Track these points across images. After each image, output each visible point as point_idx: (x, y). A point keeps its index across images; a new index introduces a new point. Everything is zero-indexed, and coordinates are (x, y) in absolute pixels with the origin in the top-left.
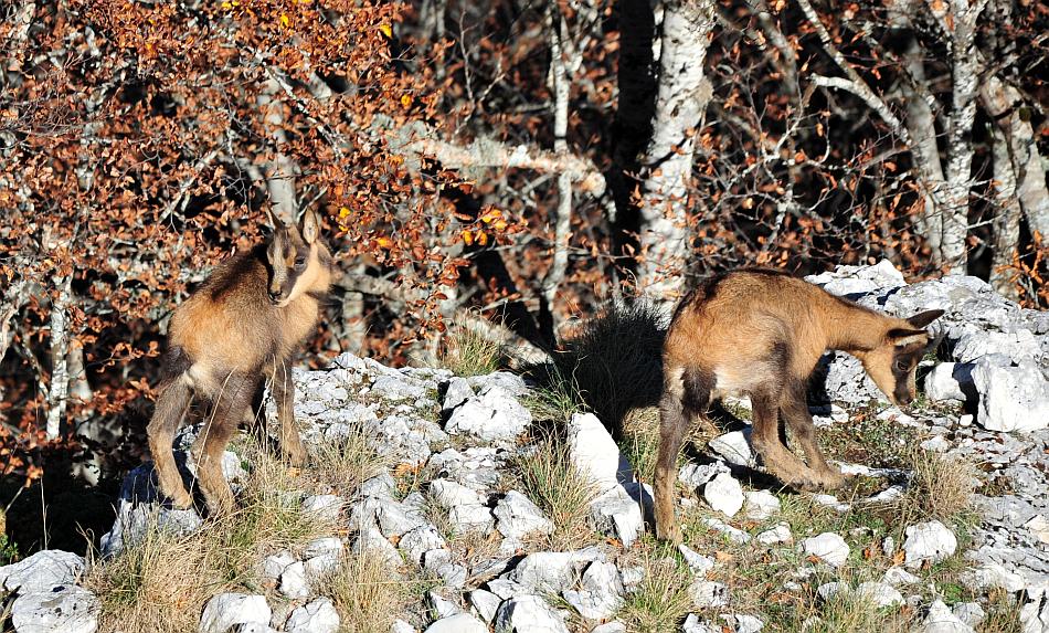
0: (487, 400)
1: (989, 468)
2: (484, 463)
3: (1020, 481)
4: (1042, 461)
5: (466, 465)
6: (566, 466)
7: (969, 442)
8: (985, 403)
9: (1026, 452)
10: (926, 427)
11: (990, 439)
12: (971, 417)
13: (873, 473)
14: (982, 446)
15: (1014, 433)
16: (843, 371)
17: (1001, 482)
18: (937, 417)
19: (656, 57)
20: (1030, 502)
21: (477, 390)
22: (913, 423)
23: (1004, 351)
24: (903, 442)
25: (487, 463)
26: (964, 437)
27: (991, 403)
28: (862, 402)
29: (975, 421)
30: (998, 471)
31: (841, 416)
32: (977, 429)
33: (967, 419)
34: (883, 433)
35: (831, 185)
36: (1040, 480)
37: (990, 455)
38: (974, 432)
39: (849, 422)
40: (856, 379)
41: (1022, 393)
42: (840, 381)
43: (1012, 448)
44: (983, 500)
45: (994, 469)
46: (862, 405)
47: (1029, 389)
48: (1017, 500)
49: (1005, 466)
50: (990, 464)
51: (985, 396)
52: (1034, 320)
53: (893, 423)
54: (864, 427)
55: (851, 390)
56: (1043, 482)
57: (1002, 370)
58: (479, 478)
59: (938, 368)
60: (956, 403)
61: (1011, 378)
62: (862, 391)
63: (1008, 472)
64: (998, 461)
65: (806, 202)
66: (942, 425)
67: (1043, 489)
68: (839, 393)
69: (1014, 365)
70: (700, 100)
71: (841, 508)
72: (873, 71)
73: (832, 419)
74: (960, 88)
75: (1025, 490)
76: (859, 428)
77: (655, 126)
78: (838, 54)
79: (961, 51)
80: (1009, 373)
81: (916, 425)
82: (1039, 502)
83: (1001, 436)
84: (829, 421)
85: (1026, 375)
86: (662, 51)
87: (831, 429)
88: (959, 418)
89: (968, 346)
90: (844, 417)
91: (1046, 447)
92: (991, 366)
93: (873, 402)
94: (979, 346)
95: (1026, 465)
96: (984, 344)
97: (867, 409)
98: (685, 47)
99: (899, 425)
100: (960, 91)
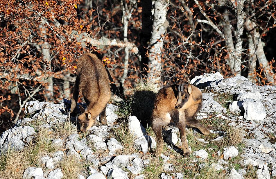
1: (248, 131)
3: (256, 134)
4: (263, 129)
5: (99, 130)
6: (127, 131)
7: (242, 123)
8: (246, 112)
9: (258, 126)
10: (229, 119)
11: (248, 123)
12: (242, 116)
14: (246, 125)
15: (255, 121)
16: (206, 103)
17: (251, 135)
18: (233, 116)
19: (153, 14)
20: (259, 141)
23: (252, 98)
24: (223, 124)
25: (105, 130)
26: (240, 122)
27: (248, 113)
28: (211, 112)
30: (250, 132)
31: (205, 116)
32: (244, 120)
33: (241, 117)
34: (217, 121)
35: (202, 51)
36: (262, 134)
37: (248, 127)
38: (243, 121)
39: (208, 118)
40: (210, 106)
41: (257, 110)
42: (205, 106)
43: (254, 125)
44: (246, 140)
45: (249, 131)
46: (211, 113)
47: (259, 109)
48: (255, 140)
49: (252, 130)
51: (246, 110)
52: (260, 89)
53: (220, 118)
54: (212, 119)
55: (208, 109)
56: (263, 135)
57: (251, 103)
58: (103, 134)
59: (233, 103)
60: (238, 113)
61: (254, 105)
62: (211, 109)
63: (253, 132)
64: (250, 129)
65: (195, 55)
66: (234, 119)
67: (263, 137)
68: (205, 110)
69: (254, 101)
70: (165, 26)
71: (205, 142)
72: (214, 18)
73: (203, 117)
74: (239, 23)
75: (258, 137)
76: (210, 120)
77: (152, 34)
78: (204, 13)
79: (239, 12)
80: (253, 104)
81: (227, 119)
82: (262, 141)
83: (251, 122)
84: (202, 118)
85: (258, 104)
86: (154, 12)
87: (202, 120)
88: (239, 117)
89: (242, 96)
90: (206, 117)
91: (264, 125)
92: (248, 102)
93: (215, 112)
94: (245, 96)
95: (258, 130)
96: (246, 95)
97: (213, 114)
98: (161, 11)
99: (222, 119)
100: (239, 24)
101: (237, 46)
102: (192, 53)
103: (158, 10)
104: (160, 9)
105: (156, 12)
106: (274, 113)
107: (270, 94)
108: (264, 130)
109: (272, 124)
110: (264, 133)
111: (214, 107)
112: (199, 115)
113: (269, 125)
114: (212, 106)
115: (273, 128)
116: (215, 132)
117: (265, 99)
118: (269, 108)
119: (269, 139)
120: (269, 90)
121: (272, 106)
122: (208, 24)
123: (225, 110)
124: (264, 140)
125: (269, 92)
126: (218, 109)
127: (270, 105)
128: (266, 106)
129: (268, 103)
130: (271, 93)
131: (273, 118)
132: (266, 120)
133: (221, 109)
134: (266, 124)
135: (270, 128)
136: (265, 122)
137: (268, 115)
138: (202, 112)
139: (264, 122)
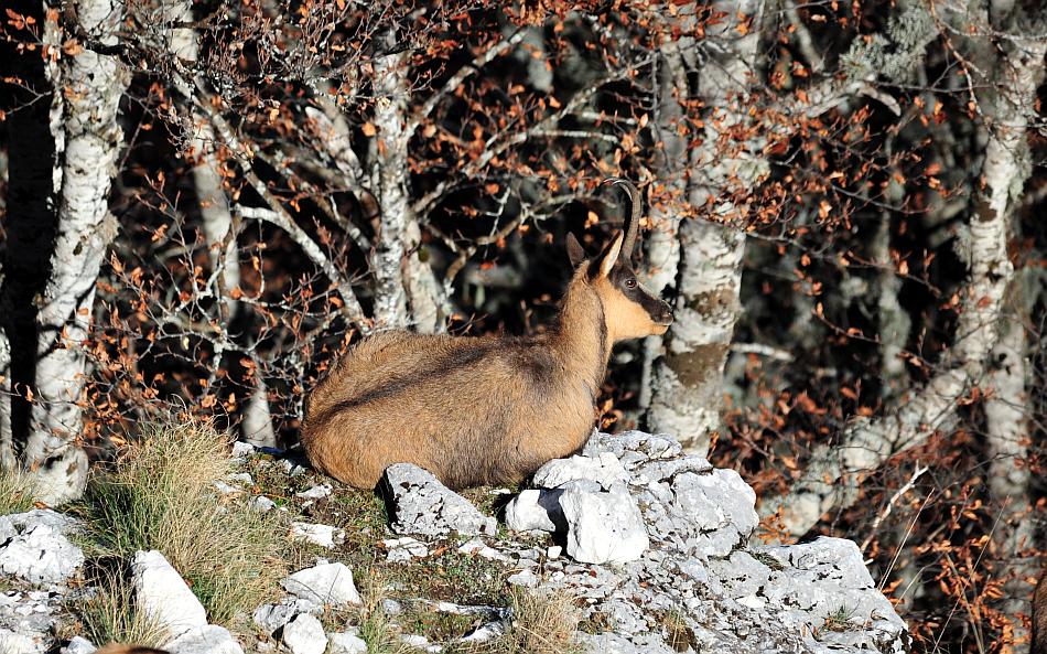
0: (33, 540)
1: (583, 602)
2: (38, 609)
3: (617, 616)
4: (638, 596)
5: (18, 610)
7: (560, 574)
8: (575, 533)
9: (621, 585)
10: (511, 560)
11: (582, 573)
12: (559, 549)
13: (462, 611)
14: (575, 579)
15: (607, 565)
16: (419, 500)
17: (598, 619)
18: (522, 549)
19: (57, 187)
20: (630, 640)
21: (20, 529)
22: (499, 556)
23: (590, 476)
24: (489, 577)
25: (41, 608)
26: (556, 570)
27: (582, 533)
28: (441, 534)
29: (564, 553)
30: (593, 607)
31: (419, 550)
32: (567, 561)
33: (555, 551)
34: (467, 567)
35: (270, 322)
36: (638, 616)
37: (583, 589)
38: (565, 565)
39: (429, 556)
40: (433, 509)
41: (615, 521)
42: (415, 511)
43: (606, 581)
44: (584, 637)
45: (589, 605)
46: (441, 538)
47: (622, 517)
48: (616, 638)
49: (600, 601)
50: (584, 599)
51: (576, 525)
52: (608, 444)
53: (476, 557)
54: (446, 561)
55: (429, 522)
56: (642, 618)
57: (593, 496)
58: (34, 624)
59: (520, 496)
60: (541, 533)
61: (603, 504)
62: (441, 523)
63: (604, 608)
64: (593, 596)
65: (242, 342)
66: (529, 557)
67: (642, 625)
68: (416, 525)
69: (603, 490)
70: (105, 236)
71: (431, 649)
72: (292, 203)
73: (410, 553)
74: (389, 219)
75: (623, 626)
76: (439, 563)
77: (54, 265)
78: (260, 183)
79: (390, 180)
80: (601, 500)
81: (502, 557)
82: (639, 639)
83: (593, 568)
84: (407, 556)
85: (618, 501)
86: (64, 180)
87: (409, 565)
88: (547, 549)
89: (551, 472)
90: (422, 552)
91: (641, 580)
92: (582, 492)
93: (453, 534)
94: (563, 471)
95: (622, 600)
96: (568, 468)
97: (449, 541)
98: (90, 178)
99: (484, 558)
100: (389, 223)
101: (382, 309)
102: (229, 333)
103: (80, 171)
104: (86, 169)
105: (74, 180)
106: (671, 533)
107: (647, 466)
108: (644, 600)
109: (671, 575)
110: (646, 611)
111: (450, 512)
112: (393, 546)
113: (661, 581)
114: (442, 508)
115: (675, 592)
116: (464, 610)
117: (636, 483)
118: (652, 516)
119: (665, 634)
120: (642, 447)
121: (665, 507)
122: (275, 225)
123: (492, 522)
124: (648, 638)
125: (640, 456)
126: (466, 522)
127: (657, 506)
128: (642, 507)
129: (648, 498)
130: (650, 460)
131: (671, 552)
132: (648, 563)
133: (478, 523)
134: (647, 578)
135: (665, 591)
136: (644, 571)
137: (654, 544)
138: (406, 532)
139: (642, 567)
